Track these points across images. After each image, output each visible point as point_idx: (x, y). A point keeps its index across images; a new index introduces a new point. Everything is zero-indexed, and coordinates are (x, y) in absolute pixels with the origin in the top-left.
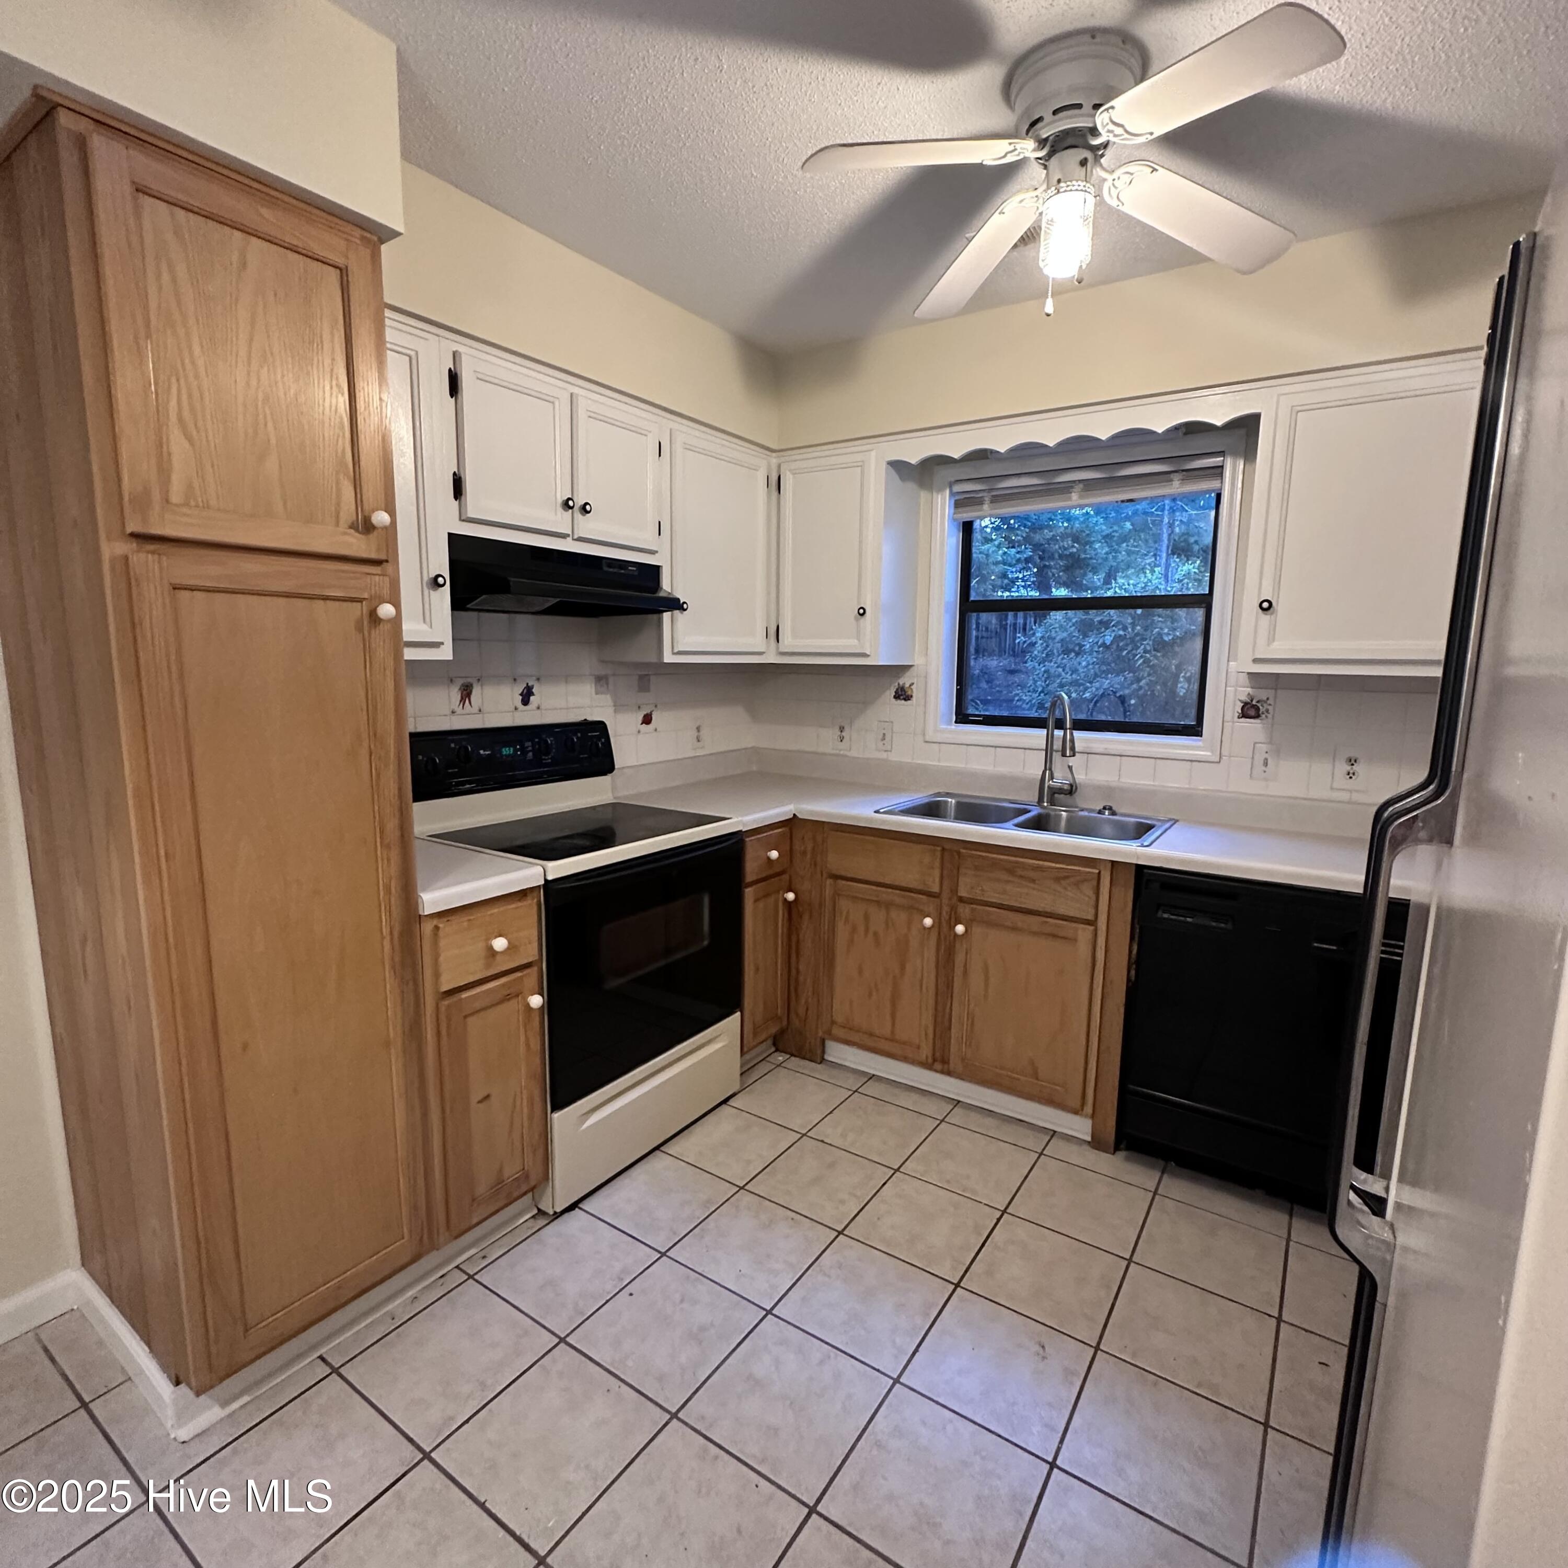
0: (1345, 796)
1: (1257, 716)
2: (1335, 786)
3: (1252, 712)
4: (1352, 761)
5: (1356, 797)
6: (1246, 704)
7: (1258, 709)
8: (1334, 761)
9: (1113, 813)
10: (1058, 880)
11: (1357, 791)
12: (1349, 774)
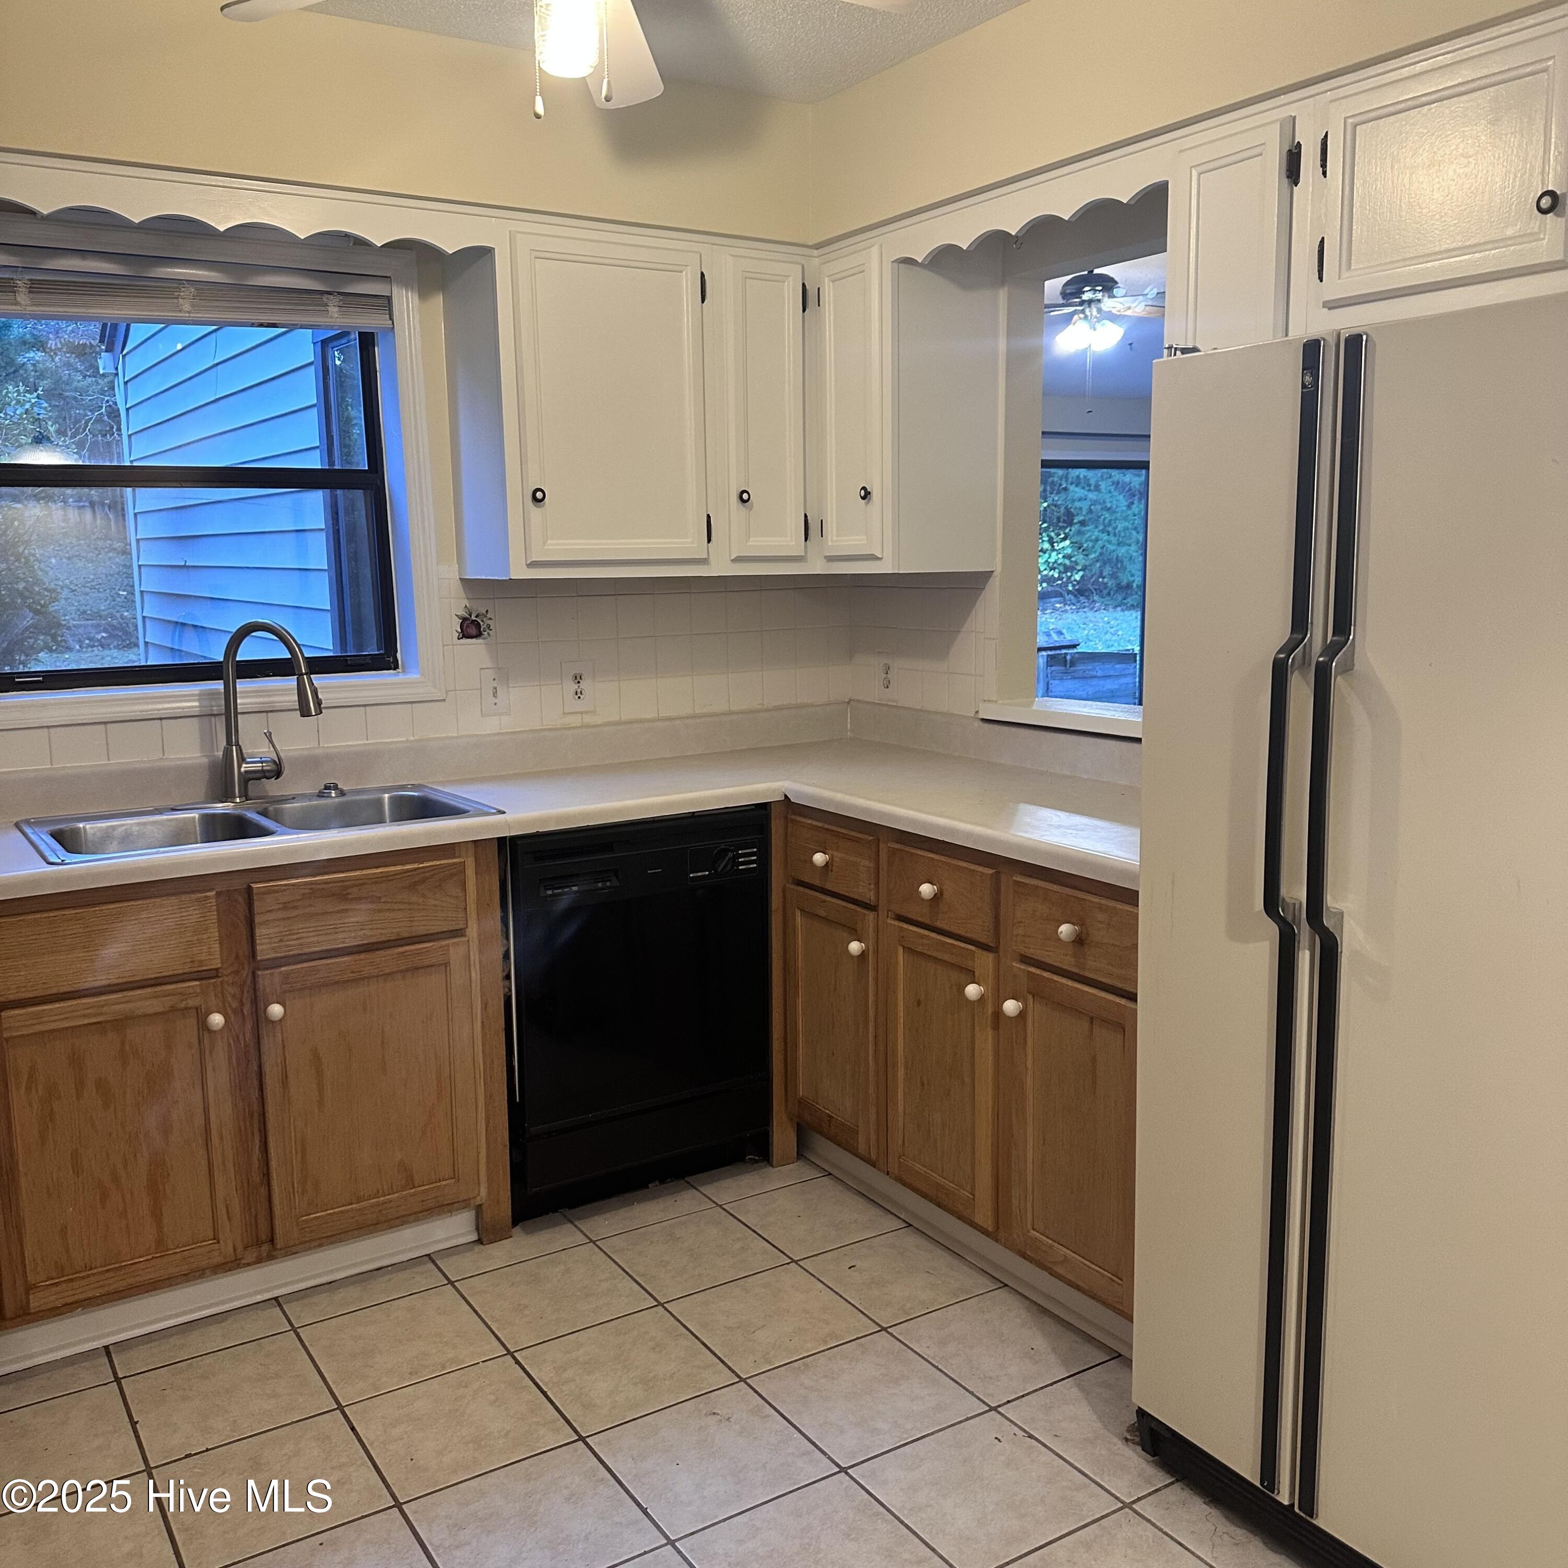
0: (575, 720)
1: (479, 635)
2: (566, 711)
3: (473, 631)
4: (578, 679)
5: (588, 719)
6: (464, 619)
7: (478, 626)
8: (562, 680)
9: (342, 793)
10: (412, 887)
11: (586, 712)
12: (576, 693)
